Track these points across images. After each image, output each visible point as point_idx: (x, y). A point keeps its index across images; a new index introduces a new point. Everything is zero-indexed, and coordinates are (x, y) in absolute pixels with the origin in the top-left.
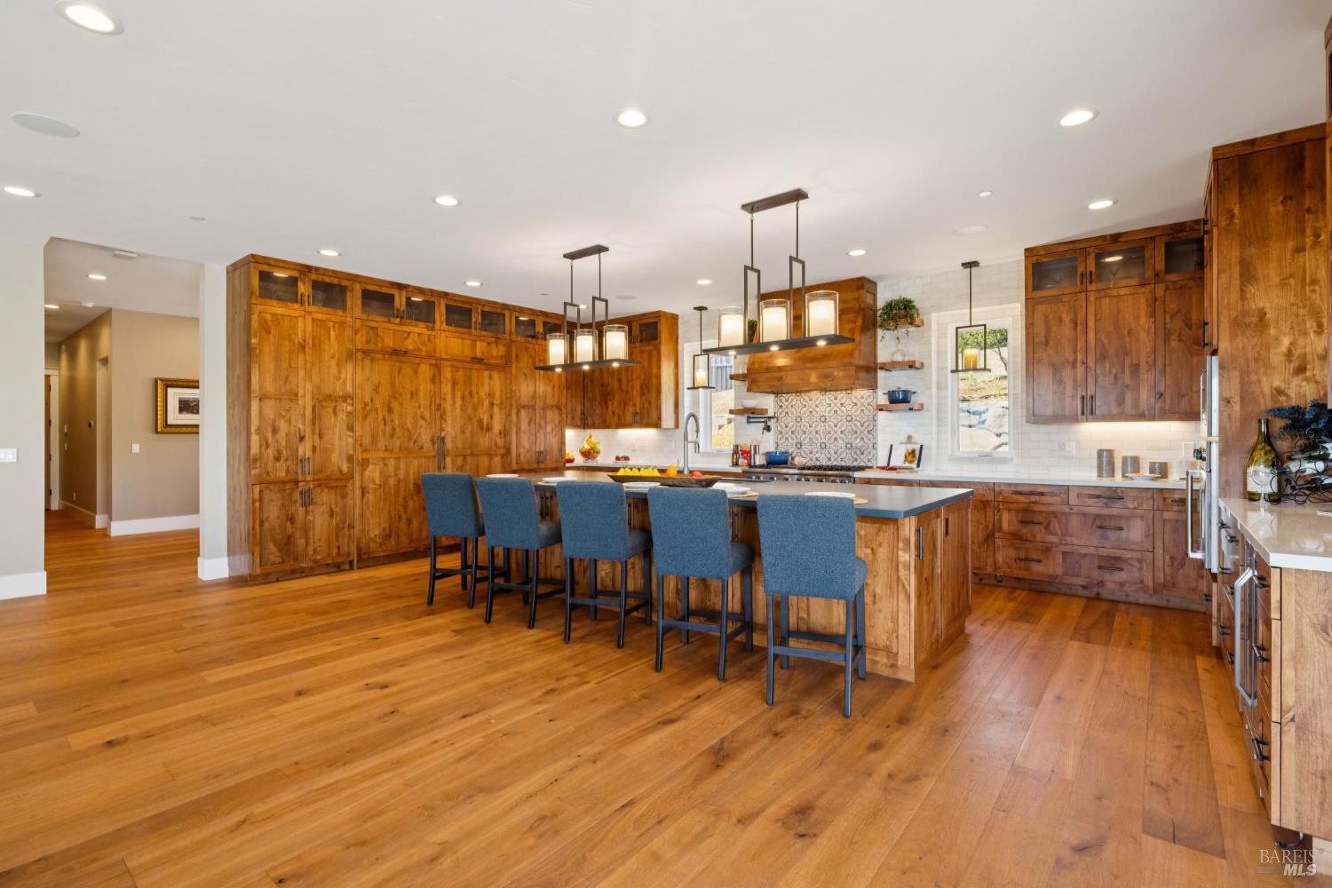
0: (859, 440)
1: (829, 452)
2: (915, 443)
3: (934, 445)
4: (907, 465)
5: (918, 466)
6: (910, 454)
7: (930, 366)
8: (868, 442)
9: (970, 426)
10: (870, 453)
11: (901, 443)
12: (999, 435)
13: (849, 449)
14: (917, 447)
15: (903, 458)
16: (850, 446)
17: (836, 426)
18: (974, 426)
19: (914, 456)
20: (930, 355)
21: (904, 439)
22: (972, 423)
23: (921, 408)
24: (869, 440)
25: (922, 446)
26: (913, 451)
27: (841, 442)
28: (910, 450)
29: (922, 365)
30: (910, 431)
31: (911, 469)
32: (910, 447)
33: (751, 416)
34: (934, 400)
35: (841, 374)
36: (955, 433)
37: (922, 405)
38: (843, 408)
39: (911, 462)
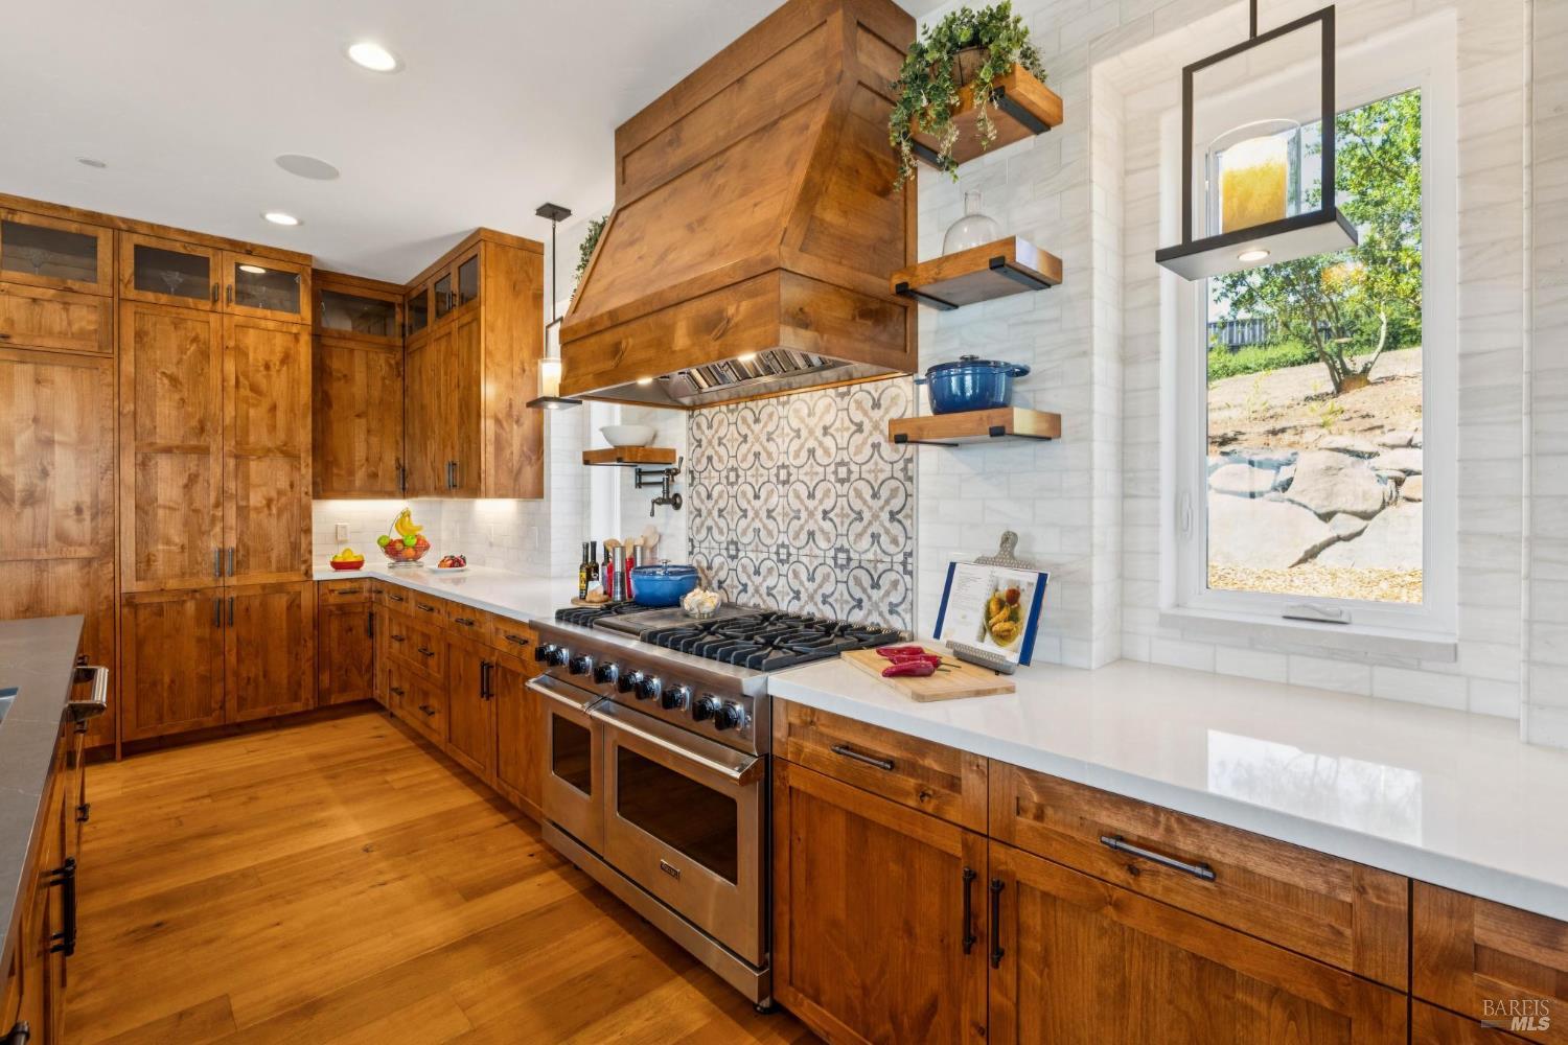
0: (866, 541)
1: (796, 575)
2: (1027, 565)
3: (1101, 571)
4: (989, 647)
5: (1025, 658)
6: (1001, 604)
7: (1087, 269)
8: (892, 549)
9: (1252, 495)
10: (895, 584)
11: (982, 561)
12: (1327, 517)
13: (842, 567)
14: (1027, 580)
15: (978, 618)
16: (844, 560)
17: (811, 496)
18: (1261, 494)
19: (1014, 617)
20: (1085, 227)
21: (993, 547)
22: (1257, 489)
23: (1051, 430)
24: (895, 541)
25: (1042, 578)
26: (1013, 596)
27: (823, 544)
28: (1004, 589)
29: (1056, 264)
30: (1015, 517)
31: (999, 670)
32: (1007, 577)
33: (645, 468)
34: (1103, 401)
35: (745, 305)
36: (1190, 519)
37: (1055, 421)
38: (829, 442)
39: (1003, 637)
